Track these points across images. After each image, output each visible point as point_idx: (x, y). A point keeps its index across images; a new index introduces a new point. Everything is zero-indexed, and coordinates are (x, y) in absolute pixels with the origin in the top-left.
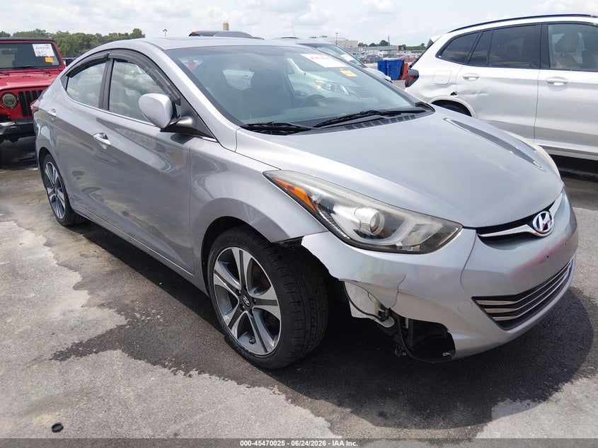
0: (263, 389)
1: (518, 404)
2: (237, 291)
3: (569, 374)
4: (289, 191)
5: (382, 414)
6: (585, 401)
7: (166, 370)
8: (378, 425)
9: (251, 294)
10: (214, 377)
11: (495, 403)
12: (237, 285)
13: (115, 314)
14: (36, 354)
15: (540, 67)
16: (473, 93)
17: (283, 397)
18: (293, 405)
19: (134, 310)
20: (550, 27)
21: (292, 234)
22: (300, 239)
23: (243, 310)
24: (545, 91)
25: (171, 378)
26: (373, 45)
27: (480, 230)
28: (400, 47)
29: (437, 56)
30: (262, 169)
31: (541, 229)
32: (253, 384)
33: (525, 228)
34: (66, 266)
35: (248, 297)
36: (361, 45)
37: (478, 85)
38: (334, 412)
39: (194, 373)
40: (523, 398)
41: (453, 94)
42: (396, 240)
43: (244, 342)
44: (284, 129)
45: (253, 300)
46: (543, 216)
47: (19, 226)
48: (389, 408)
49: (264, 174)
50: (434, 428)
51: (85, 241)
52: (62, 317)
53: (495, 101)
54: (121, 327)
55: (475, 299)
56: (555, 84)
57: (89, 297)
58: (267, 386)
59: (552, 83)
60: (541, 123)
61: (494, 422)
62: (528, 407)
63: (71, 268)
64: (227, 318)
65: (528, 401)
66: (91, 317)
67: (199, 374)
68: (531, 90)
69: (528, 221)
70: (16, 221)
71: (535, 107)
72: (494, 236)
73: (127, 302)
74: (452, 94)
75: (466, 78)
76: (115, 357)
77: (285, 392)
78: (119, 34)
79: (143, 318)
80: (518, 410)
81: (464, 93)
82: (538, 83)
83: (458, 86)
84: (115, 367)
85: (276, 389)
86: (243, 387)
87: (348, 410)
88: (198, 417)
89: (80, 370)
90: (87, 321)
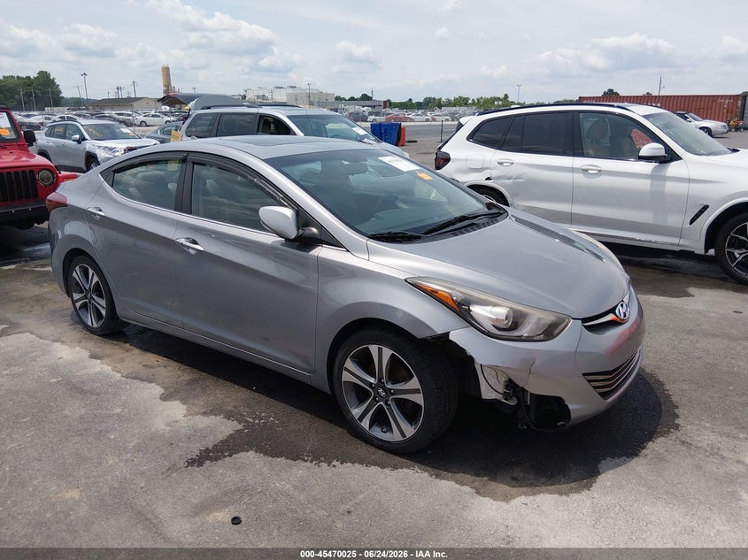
0: (405, 470)
1: (616, 460)
2: (370, 385)
3: (650, 436)
4: (432, 294)
5: (514, 479)
6: (666, 454)
7: (308, 464)
8: (514, 486)
9: (389, 386)
10: (356, 465)
11: (599, 462)
12: (372, 380)
13: (226, 420)
14: (167, 464)
15: (574, 154)
16: (509, 179)
17: (426, 474)
18: (437, 480)
19: (242, 415)
20: (581, 115)
21: (440, 330)
22: (447, 334)
23: (378, 402)
24: (579, 178)
25: (317, 470)
26: (352, 99)
27: (584, 320)
28: (385, 102)
29: (468, 139)
30: (403, 277)
31: (622, 317)
32: (395, 467)
33: (610, 317)
34: (135, 378)
35: (385, 389)
36: (338, 99)
37: (513, 171)
38: (474, 481)
39: (335, 463)
40: (619, 456)
41: (488, 179)
42: (525, 331)
43: (377, 433)
44: (400, 237)
45: (389, 392)
46: (622, 305)
47: (41, 338)
48: (519, 474)
49: (406, 280)
50: (559, 484)
51: (137, 351)
52: (168, 428)
53: (531, 187)
54: (239, 431)
55: (584, 375)
56: (590, 171)
57: (185, 407)
58: (408, 467)
59: (586, 170)
60: (578, 209)
61: (603, 475)
62: (624, 462)
63: (142, 380)
64: (356, 412)
65: (624, 458)
66: (201, 426)
67: (342, 463)
68: (567, 177)
69: (612, 310)
70: (32, 333)
71: (572, 194)
72: (594, 324)
73: (230, 408)
74: (486, 179)
75: (501, 163)
76: (250, 457)
77: (426, 471)
78: (18, 77)
79: (257, 421)
80: (619, 465)
81: (499, 178)
82: (573, 170)
83: (492, 171)
84: (258, 467)
85: (417, 468)
86: (387, 471)
87: (486, 478)
88: (361, 497)
89: (225, 472)
90: (200, 430)
